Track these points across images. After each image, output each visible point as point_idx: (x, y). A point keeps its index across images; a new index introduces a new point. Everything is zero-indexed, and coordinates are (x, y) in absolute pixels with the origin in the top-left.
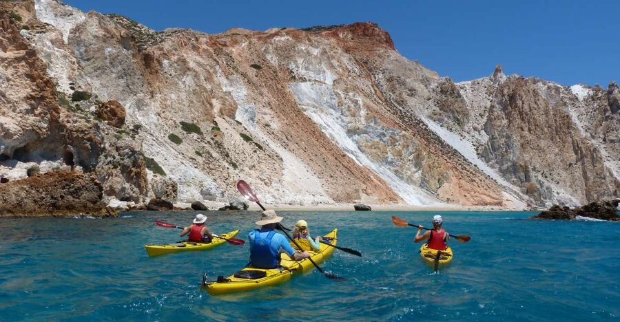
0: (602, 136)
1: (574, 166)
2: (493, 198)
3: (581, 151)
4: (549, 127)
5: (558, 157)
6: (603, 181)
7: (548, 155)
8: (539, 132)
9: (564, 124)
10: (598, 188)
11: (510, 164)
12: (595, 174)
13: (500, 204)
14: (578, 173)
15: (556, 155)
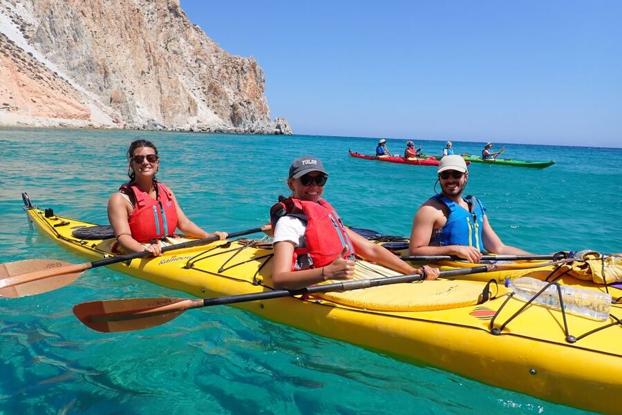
0: (163, 45)
1: (147, 75)
2: (78, 108)
3: (154, 57)
4: (117, 19)
5: (130, 60)
6: (178, 96)
7: (119, 57)
8: (105, 23)
9: (135, 20)
10: (173, 104)
11: (82, 59)
12: (170, 87)
13: (87, 116)
14: (152, 85)
15: (128, 57)
